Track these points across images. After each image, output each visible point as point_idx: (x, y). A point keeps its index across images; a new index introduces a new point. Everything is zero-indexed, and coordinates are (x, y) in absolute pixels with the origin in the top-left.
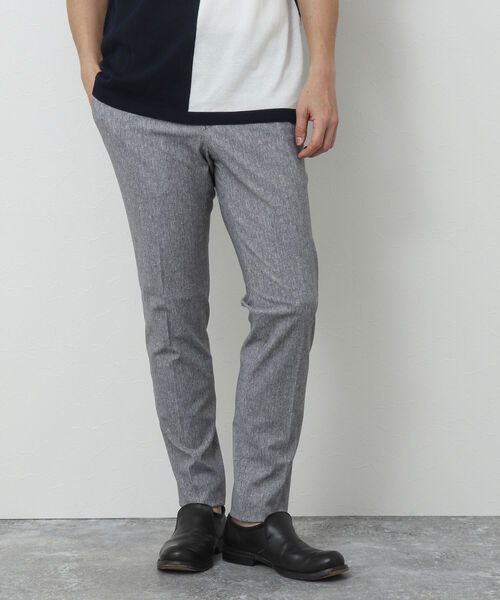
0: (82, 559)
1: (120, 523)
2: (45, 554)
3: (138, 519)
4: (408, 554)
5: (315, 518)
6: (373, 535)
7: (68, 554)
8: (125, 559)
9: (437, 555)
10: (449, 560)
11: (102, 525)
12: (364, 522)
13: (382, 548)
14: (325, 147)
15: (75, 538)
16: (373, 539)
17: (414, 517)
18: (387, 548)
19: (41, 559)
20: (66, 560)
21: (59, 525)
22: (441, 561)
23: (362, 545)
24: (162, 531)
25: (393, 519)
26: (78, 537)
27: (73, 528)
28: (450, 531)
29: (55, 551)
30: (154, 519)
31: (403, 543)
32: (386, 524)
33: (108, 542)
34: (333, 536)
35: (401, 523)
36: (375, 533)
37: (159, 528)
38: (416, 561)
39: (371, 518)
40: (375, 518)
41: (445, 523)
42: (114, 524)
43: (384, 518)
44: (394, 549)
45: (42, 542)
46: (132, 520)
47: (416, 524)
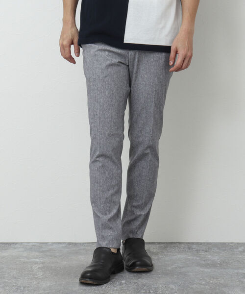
0: (44, 263)
1: (64, 245)
2: (26, 260)
3: (72, 243)
4: (205, 261)
5: (159, 243)
6: (188, 251)
7: (37, 260)
8: (66, 262)
9: (219, 262)
10: (225, 265)
11: (55, 246)
12: (183, 245)
13: (192, 258)
14: (183, 68)
15: (41, 252)
16: (188, 253)
17: (207, 243)
18: (195, 258)
19: (24, 262)
20: (36, 263)
21: (33, 246)
22: (221, 264)
23: (182, 256)
24: (84, 249)
25: (197, 243)
26: (43, 252)
27: (41, 247)
28: (225, 250)
29: (31, 258)
30: (80, 243)
31: (203, 256)
32: (194, 246)
33: (58, 254)
34: (168, 252)
35: (201, 246)
36: (188, 250)
37: (82, 247)
38: (208, 264)
39: (187, 243)
40: (189, 243)
41: (223, 246)
42: (61, 245)
43: (193, 243)
44: (198, 258)
45: (25, 254)
46: (70, 243)
47: (209, 247)
